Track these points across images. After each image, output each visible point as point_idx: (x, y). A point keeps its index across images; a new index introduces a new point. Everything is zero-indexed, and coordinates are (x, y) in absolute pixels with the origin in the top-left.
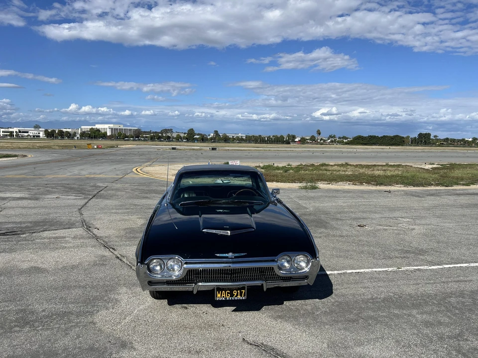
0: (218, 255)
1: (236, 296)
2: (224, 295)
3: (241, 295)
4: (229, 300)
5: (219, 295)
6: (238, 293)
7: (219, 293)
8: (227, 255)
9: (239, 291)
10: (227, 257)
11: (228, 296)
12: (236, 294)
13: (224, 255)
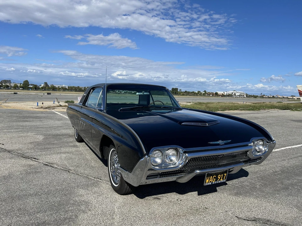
0: (211, 143)
1: (219, 180)
2: (211, 180)
3: (223, 179)
4: (214, 184)
5: (207, 181)
6: (221, 176)
7: (208, 179)
8: (218, 142)
9: (222, 175)
10: (218, 145)
11: (214, 180)
12: (220, 178)
13: (216, 143)
